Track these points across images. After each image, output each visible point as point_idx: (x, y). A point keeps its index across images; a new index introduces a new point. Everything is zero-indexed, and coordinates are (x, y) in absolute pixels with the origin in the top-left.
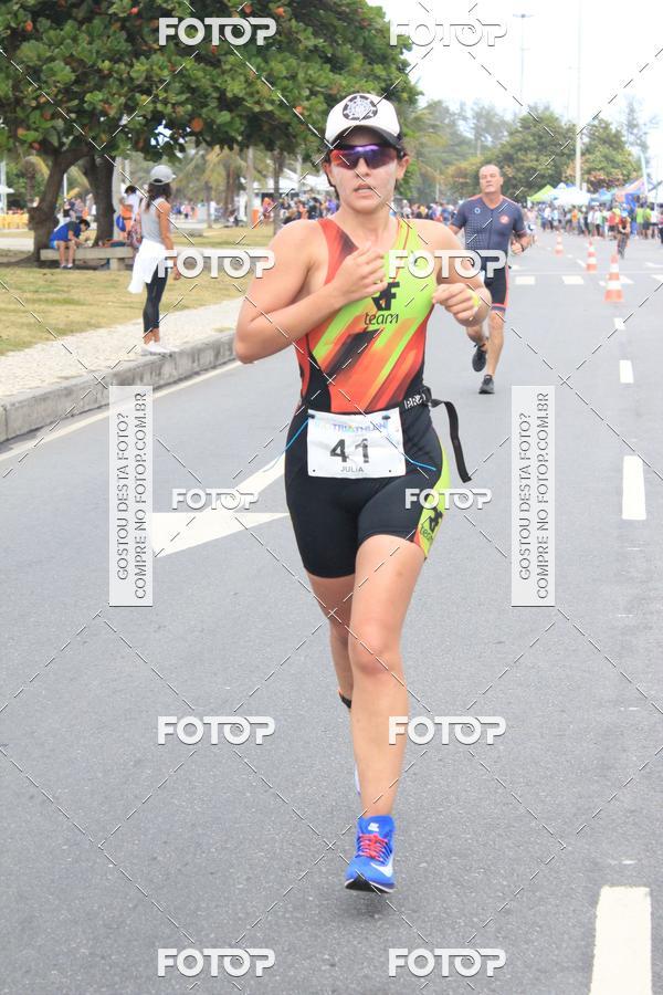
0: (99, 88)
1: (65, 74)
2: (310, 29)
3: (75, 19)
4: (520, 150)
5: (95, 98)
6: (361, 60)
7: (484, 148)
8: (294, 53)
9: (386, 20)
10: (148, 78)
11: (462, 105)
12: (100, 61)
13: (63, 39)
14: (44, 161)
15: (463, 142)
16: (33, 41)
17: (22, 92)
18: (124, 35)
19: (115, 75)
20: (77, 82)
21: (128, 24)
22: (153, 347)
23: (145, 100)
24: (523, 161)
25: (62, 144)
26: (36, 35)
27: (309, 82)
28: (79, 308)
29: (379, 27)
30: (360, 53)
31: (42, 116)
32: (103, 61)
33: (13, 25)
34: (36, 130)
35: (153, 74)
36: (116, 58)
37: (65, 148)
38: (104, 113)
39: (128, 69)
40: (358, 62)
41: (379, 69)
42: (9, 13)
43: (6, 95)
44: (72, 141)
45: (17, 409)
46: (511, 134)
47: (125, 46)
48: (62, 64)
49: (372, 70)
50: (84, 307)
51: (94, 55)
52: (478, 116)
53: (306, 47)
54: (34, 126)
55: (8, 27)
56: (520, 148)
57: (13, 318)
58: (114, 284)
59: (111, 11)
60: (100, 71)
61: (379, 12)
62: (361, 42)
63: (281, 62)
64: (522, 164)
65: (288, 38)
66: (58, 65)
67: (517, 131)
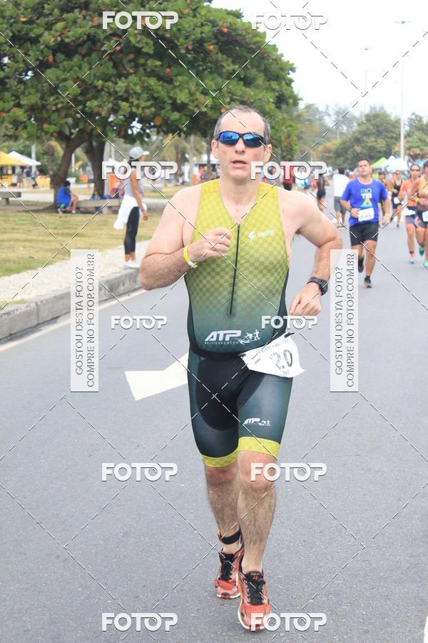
0: (95, 98)
1: (74, 88)
2: (230, 59)
3: (80, 54)
4: (365, 135)
5: (92, 104)
6: (263, 77)
7: (342, 134)
8: (220, 75)
9: (279, 53)
10: (127, 91)
11: (327, 107)
12: (96, 81)
13: (73, 67)
14: (60, 144)
15: (329, 130)
16: (53, 69)
17: (46, 101)
18: (111, 64)
19: (106, 90)
20: (81, 94)
21: (113, 57)
22: (131, 264)
23: (124, 105)
24: (367, 142)
25: (72, 134)
26: (55, 64)
27: (229, 93)
28: (83, 239)
29: (274, 57)
30: (262, 74)
31: (59, 116)
32: (98, 81)
33: (41, 58)
34: (55, 125)
35: (129, 88)
36: (106, 78)
37: (73, 137)
38: (98, 114)
39: (114, 86)
40: (260, 80)
41: (274, 85)
42: (38, 51)
43: (37, 103)
44: (78, 132)
45: (45, 304)
46: (359, 125)
47: (112, 71)
48: (72, 83)
49: (270, 85)
50: (86, 238)
51: (92, 77)
52: (337, 113)
53: (228, 71)
54: (54, 122)
55: (37, 59)
56: (365, 133)
57: (40, 246)
58: (105, 223)
59: (103, 49)
60: (96, 87)
61: (274, 48)
62: (263, 67)
63: (212, 80)
64: (366, 144)
65: (216, 65)
66: (69, 83)
67: (363, 123)
